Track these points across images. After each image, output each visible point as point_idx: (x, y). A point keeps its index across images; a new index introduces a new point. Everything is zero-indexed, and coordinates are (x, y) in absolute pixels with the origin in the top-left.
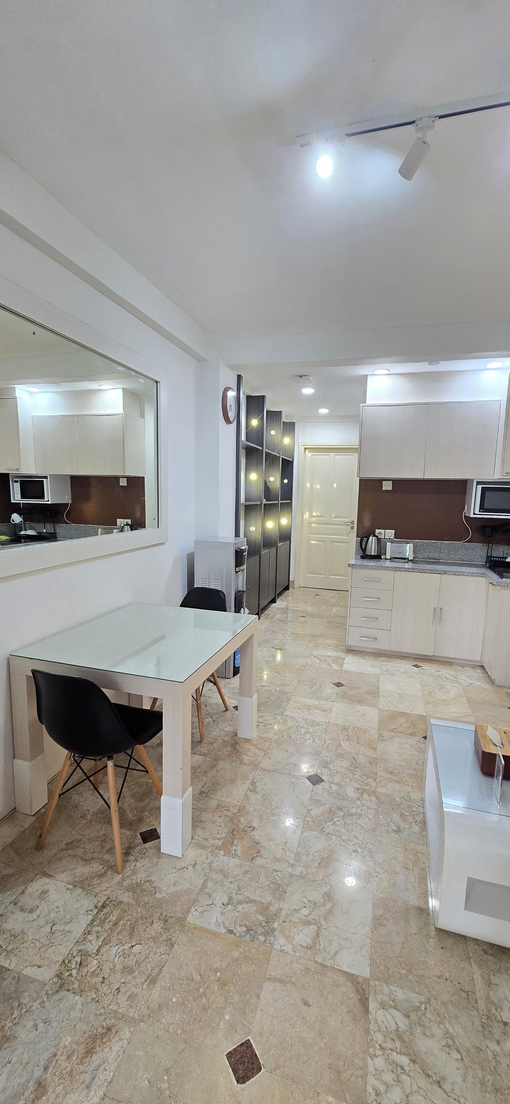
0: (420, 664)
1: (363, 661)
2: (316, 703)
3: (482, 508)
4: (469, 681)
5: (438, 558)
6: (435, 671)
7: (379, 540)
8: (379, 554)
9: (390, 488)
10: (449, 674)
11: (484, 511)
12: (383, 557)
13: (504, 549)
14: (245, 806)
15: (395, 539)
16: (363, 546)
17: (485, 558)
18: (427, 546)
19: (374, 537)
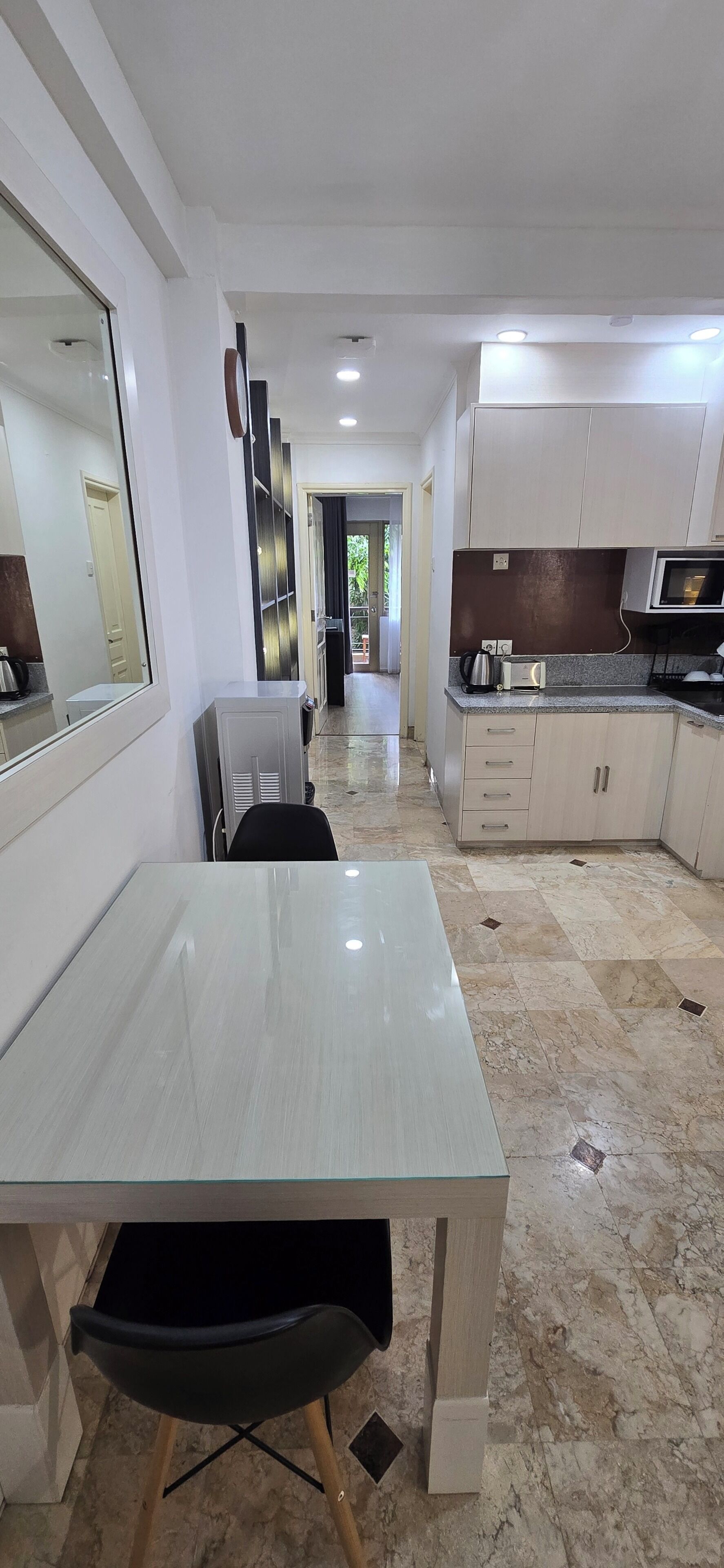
0: (580, 858)
1: (493, 867)
2: (482, 972)
3: (665, 598)
4: (664, 878)
5: (579, 681)
6: (607, 867)
7: (491, 658)
8: (492, 683)
9: (505, 566)
10: (630, 870)
11: (666, 602)
12: (498, 687)
13: (674, 660)
14: (513, 1273)
15: (513, 656)
16: (466, 670)
17: (647, 677)
18: (562, 663)
19: (484, 655)
